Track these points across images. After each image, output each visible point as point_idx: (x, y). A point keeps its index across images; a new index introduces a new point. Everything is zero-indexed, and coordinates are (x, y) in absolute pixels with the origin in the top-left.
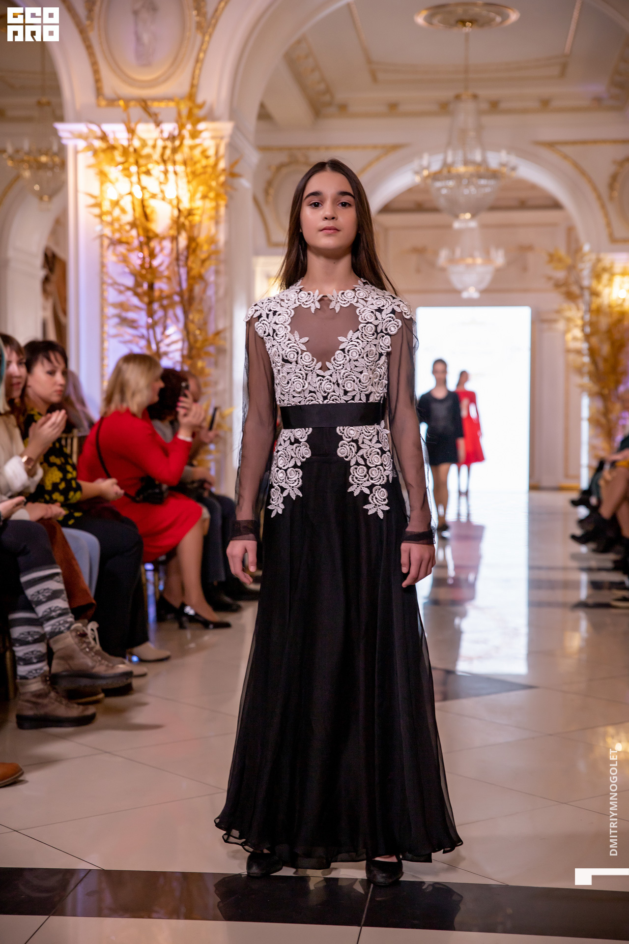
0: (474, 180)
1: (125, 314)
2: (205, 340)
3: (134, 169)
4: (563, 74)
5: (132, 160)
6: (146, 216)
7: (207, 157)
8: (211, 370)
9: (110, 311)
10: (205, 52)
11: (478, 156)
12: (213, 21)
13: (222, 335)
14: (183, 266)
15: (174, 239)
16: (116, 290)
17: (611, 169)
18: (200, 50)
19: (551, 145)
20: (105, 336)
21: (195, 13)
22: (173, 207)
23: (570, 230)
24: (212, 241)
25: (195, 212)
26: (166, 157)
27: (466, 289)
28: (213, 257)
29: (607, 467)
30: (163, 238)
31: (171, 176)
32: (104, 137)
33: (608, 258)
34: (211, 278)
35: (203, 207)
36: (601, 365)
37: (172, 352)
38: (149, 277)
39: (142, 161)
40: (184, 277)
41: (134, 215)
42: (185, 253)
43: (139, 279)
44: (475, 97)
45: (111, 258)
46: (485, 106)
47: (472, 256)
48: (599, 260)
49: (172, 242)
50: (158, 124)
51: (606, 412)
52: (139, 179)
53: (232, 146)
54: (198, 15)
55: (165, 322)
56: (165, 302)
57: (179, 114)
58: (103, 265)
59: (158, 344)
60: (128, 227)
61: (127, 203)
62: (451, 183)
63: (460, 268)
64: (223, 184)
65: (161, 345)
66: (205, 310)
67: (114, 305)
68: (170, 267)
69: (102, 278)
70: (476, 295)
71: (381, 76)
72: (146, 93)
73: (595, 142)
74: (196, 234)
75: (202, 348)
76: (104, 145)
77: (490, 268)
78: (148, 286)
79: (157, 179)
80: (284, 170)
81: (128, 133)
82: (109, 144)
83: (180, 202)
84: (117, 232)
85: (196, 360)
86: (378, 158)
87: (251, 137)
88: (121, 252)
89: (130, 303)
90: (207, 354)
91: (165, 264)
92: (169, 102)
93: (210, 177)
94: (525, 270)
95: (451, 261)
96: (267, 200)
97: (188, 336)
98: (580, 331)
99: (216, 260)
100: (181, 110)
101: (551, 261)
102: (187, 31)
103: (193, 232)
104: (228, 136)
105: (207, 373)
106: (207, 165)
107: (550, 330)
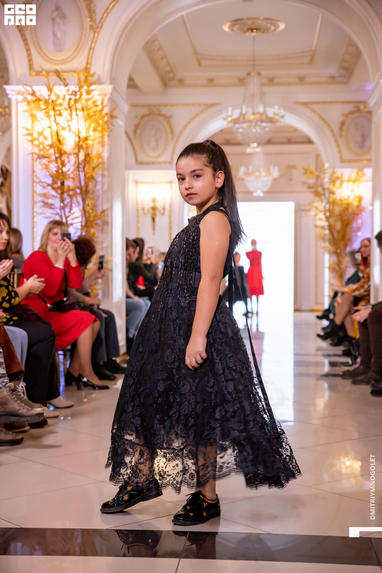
0: (259, 123)
1: (46, 200)
2: (95, 216)
3: (52, 113)
4: (311, 62)
5: (51, 107)
6: (59, 141)
7: (97, 106)
8: (99, 234)
9: (38, 199)
10: (95, 43)
11: (261, 109)
12: (100, 25)
13: (106, 213)
14: (82, 171)
15: (77, 155)
16: (41, 185)
17: (341, 118)
18: (92, 42)
19: (305, 104)
20: (35, 214)
21: (89, 20)
22: (76, 136)
23: (318, 156)
24: (100, 156)
25: (89, 138)
26: (71, 105)
27: (255, 191)
28: (100, 166)
29: (339, 295)
30: (70, 154)
31: (74, 117)
32: (33, 94)
33: (339, 172)
34: (100, 179)
35: (94, 136)
36: (336, 235)
37: (75, 223)
38: (61, 177)
39: (57, 108)
40: (82, 178)
41: (52, 141)
42: (83, 164)
43: (55, 179)
44: (259, 74)
45: (38, 166)
46: (265, 80)
47: (259, 171)
48: (334, 172)
49: (75, 158)
50: (66, 85)
51: (339, 264)
52: (55, 119)
53: (111, 99)
54: (91, 21)
55: (71, 205)
56: (71, 193)
57: (79, 80)
58: (33, 171)
59: (66, 218)
60: (48, 148)
61: (47, 133)
62: (245, 125)
63: (252, 178)
64: (106, 122)
65: (68, 219)
66: (95, 198)
67: (40, 195)
68: (75, 172)
69: (33, 179)
70: (261, 195)
71: (203, 62)
72: (59, 68)
73: (331, 102)
74: (90, 152)
75: (94, 221)
76: (34, 98)
77: (270, 179)
78: (60, 183)
79: (66, 118)
80: (146, 119)
81: (48, 91)
82: (37, 97)
83: (80, 132)
84: (42, 151)
85: (90, 228)
86: (202, 111)
87: (124, 95)
88: (44, 163)
89: (50, 194)
90: (97, 225)
91: (71, 170)
92: (74, 73)
93: (98, 118)
94: (291, 180)
95: (247, 174)
96: (135, 136)
97: (85, 213)
98: (323, 215)
99: (102, 168)
100: (81, 77)
101: (306, 173)
102: (84, 31)
103: (88, 151)
104: (109, 94)
105: (96, 236)
106: (96, 110)
107: (306, 216)
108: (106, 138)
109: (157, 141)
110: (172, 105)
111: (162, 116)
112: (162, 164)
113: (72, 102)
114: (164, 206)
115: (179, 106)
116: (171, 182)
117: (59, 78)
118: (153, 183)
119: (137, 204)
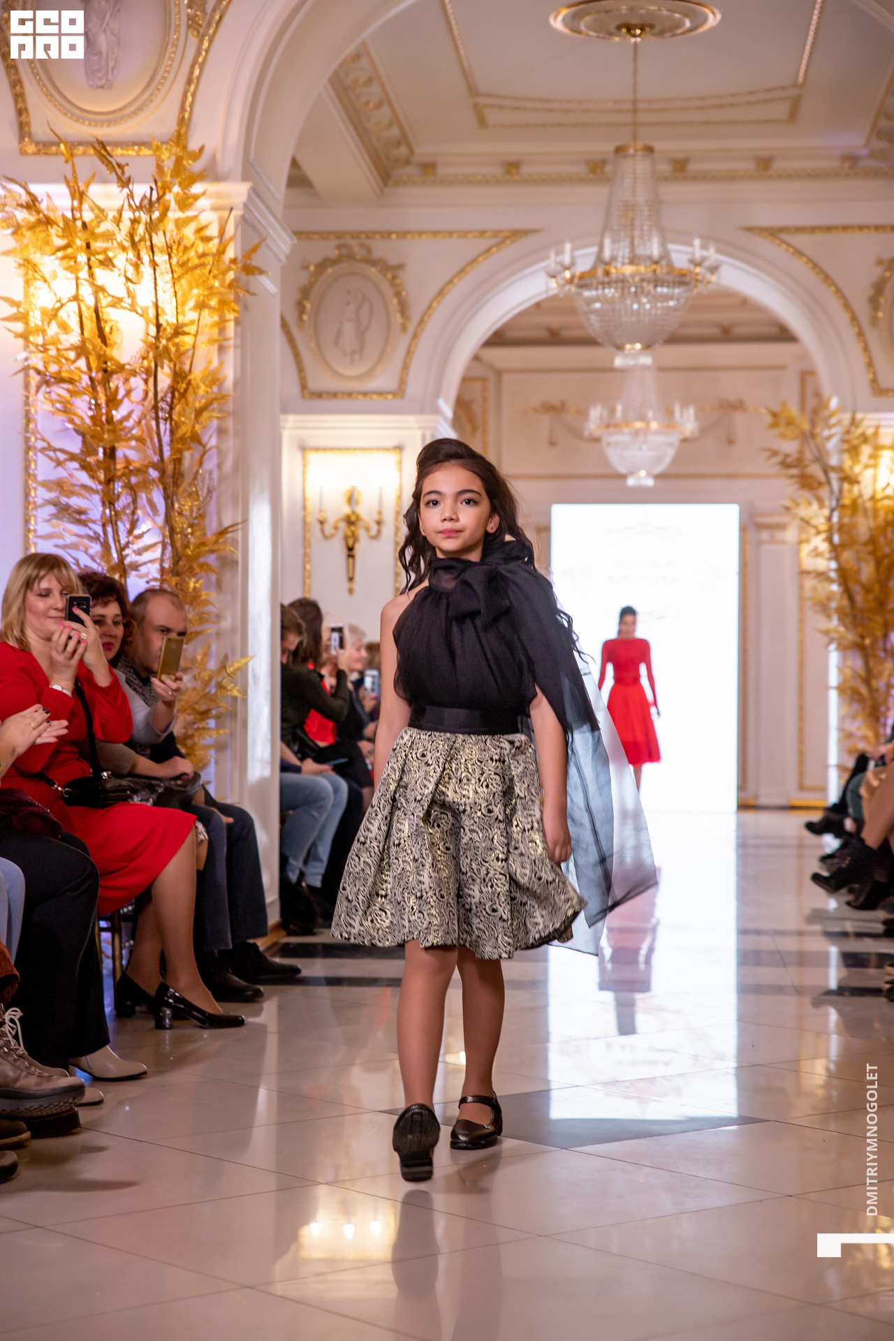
0: (648, 287)
1: (64, 500)
2: (201, 544)
3: (82, 258)
4: (793, 116)
5: (79, 242)
6: (102, 335)
7: (207, 240)
8: (209, 595)
9: (41, 495)
10: (202, 67)
11: (655, 251)
12: (217, 16)
13: (229, 535)
14: (165, 420)
15: (152, 374)
16: (51, 458)
17: (874, 273)
18: (194, 64)
19: (774, 233)
20: (31, 536)
22: (148, 322)
23: (806, 376)
24: (214, 379)
25: (186, 329)
26: (137, 239)
27: (632, 473)
28: (215, 405)
29: (872, 764)
30: (134, 373)
31: (146, 269)
32: (32, 204)
33: (870, 421)
34: (213, 442)
35: (197, 322)
36: (859, 598)
37: (145, 563)
38: (106, 436)
39: (97, 245)
40: (166, 439)
41: (83, 335)
42: (168, 399)
43: (90, 441)
44: (650, 150)
45: (42, 405)
46: (664, 168)
47: (643, 418)
48: (854, 423)
49: (146, 381)
50: (125, 182)
51: (868, 677)
52: (92, 275)
53: (246, 222)
55: (133, 513)
56: (134, 480)
57: (160, 168)
58: (28, 419)
59: (121, 550)
60: (72, 355)
61: (69, 314)
62: (610, 292)
63: (623, 437)
64: (231, 286)
65: (127, 552)
66: (203, 493)
67: (47, 485)
68: (143, 422)
69: (27, 440)
70: (650, 482)
71: (491, 116)
72: (104, 133)
73: (846, 228)
74: (187, 366)
75: (196, 557)
76: (32, 218)
77: (674, 439)
78: (105, 453)
79: (123, 273)
80: (330, 270)
81: (73, 198)
82: (41, 215)
83: (160, 312)
84: (54, 362)
85: (187, 579)
86: (488, 250)
87: (279, 210)
88: (59, 395)
89: (74, 481)
90: (205, 567)
91: (135, 417)
92: (143, 148)
93: (210, 272)
94: (731, 442)
95: (608, 426)
96: (301, 319)
97: (171, 537)
98: (824, 540)
99: (220, 411)
100: (163, 161)
101: (775, 425)
102: (172, 32)
103: (182, 363)
104: (241, 206)
105: (203, 598)
106: (206, 252)
107: (772, 541)
108: (231, 328)
109: (361, 333)
110: (403, 234)
111: (374, 263)
112: (375, 397)
113: (141, 229)
114: (380, 513)
115: (424, 237)
116: (399, 448)
117: (106, 161)
118: (348, 449)
119: (304, 507)
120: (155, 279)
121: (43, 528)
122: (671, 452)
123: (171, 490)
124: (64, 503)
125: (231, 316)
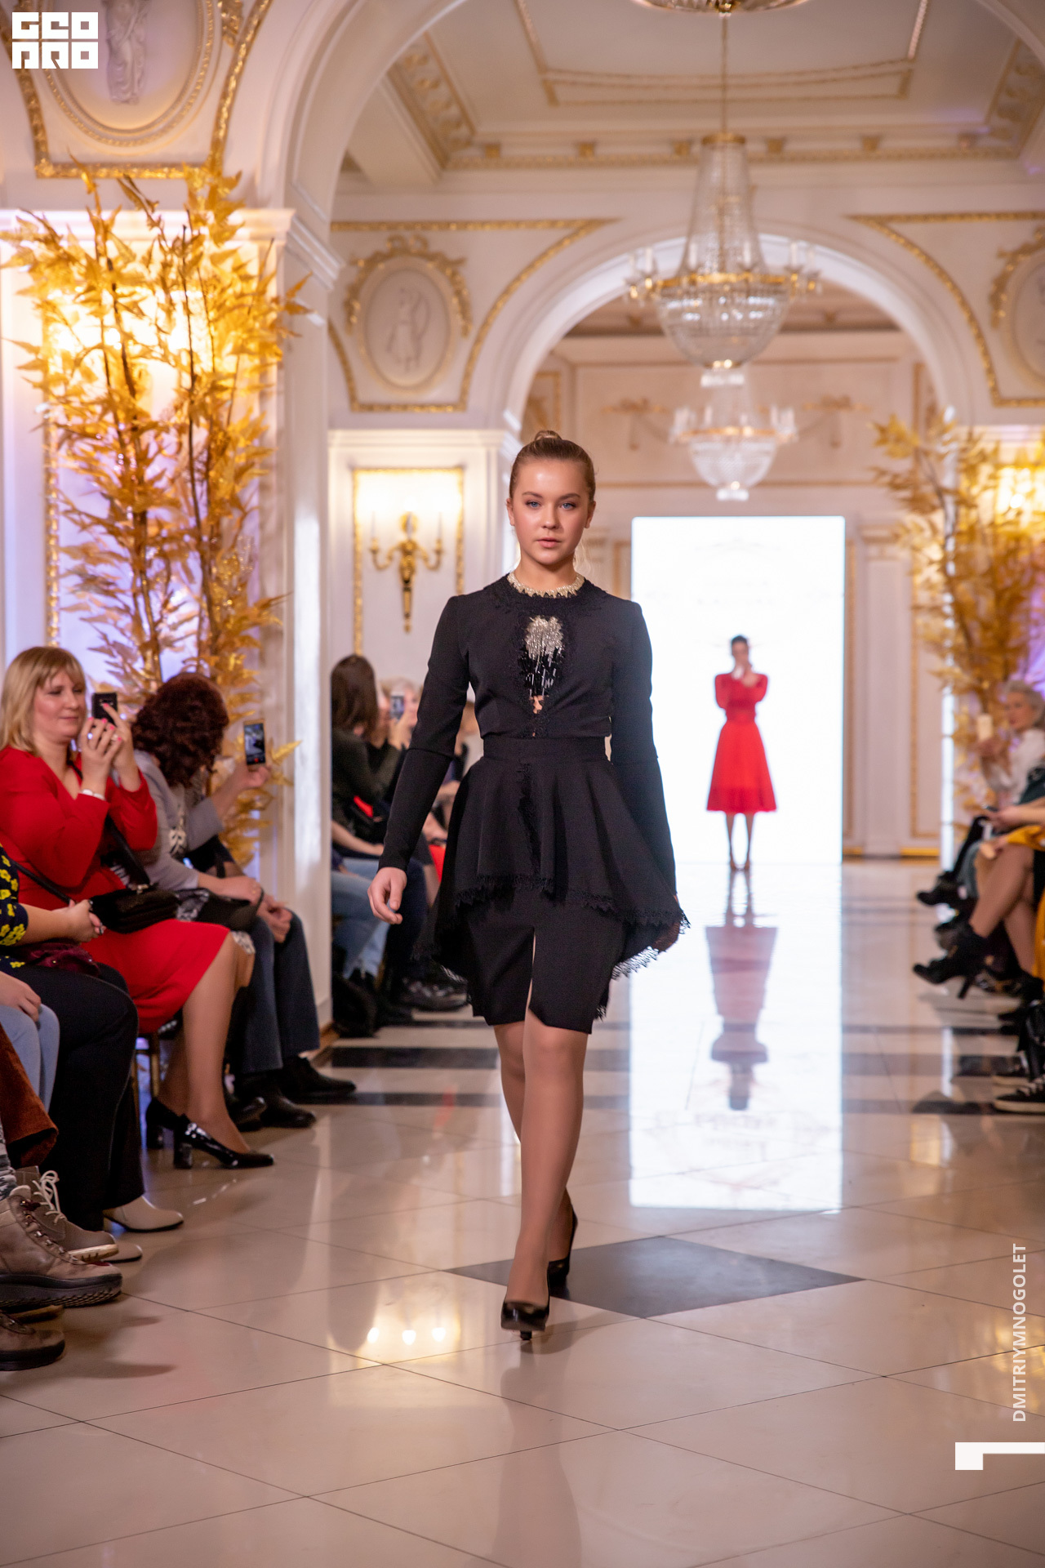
0: (739, 296)
1: (91, 570)
2: (242, 617)
3: (107, 298)
4: (904, 91)
5: (103, 283)
6: (131, 384)
7: (246, 278)
8: (253, 671)
9: (65, 562)
10: (239, 77)
12: (255, 22)
13: (274, 607)
14: (201, 480)
15: (186, 430)
16: (75, 522)
17: (994, 266)
18: (230, 74)
19: (882, 221)
20: (53, 604)
21: (220, 5)
22: (182, 368)
23: (919, 373)
24: (255, 430)
25: (223, 383)
26: (169, 283)
27: (723, 484)
28: (257, 461)
30: (166, 429)
31: (179, 314)
32: (51, 239)
33: (989, 435)
34: (255, 501)
35: (236, 370)
36: (977, 635)
37: (181, 639)
38: (136, 498)
39: (123, 286)
40: (203, 500)
41: (109, 384)
42: (204, 457)
44: (739, 139)
45: (64, 462)
46: (758, 151)
47: (735, 423)
48: (971, 439)
49: (181, 434)
50: (155, 222)
52: (118, 320)
53: (291, 253)
55: (167, 584)
56: (167, 547)
57: (192, 196)
58: (49, 474)
59: (154, 625)
60: (98, 409)
61: (95, 362)
62: (698, 303)
63: (713, 445)
64: (273, 326)
65: (161, 626)
66: (244, 561)
67: (71, 551)
68: (177, 483)
69: (47, 497)
70: (743, 496)
71: (562, 93)
72: (129, 153)
73: (963, 216)
74: (224, 419)
75: (238, 631)
76: (52, 254)
77: (769, 446)
78: (135, 515)
79: (153, 321)
80: (381, 266)
81: (97, 233)
82: (61, 251)
83: (194, 360)
84: (77, 415)
85: (226, 653)
86: (559, 243)
87: (325, 231)
88: (83, 451)
89: (101, 547)
90: (246, 641)
91: (169, 474)
92: (173, 170)
93: (249, 312)
94: (835, 444)
95: (696, 432)
96: (349, 322)
97: (210, 609)
98: (939, 571)
99: (264, 466)
100: (196, 189)
101: (883, 441)
102: (205, 40)
103: (219, 415)
104: (283, 235)
105: (245, 676)
106: (246, 291)
107: (882, 557)
108: (273, 372)
109: (417, 338)
110: (463, 225)
111: (431, 257)
112: (433, 410)
113: (173, 275)
114: (439, 541)
115: (487, 228)
116: (461, 468)
117: (133, 197)
118: (403, 469)
119: (355, 535)
120: (189, 326)
121: (68, 600)
122: (766, 463)
123: (207, 556)
124: (91, 573)
125: (274, 360)
